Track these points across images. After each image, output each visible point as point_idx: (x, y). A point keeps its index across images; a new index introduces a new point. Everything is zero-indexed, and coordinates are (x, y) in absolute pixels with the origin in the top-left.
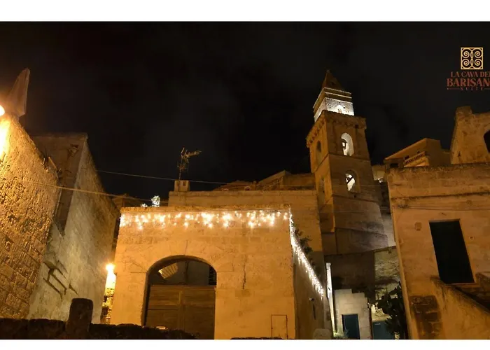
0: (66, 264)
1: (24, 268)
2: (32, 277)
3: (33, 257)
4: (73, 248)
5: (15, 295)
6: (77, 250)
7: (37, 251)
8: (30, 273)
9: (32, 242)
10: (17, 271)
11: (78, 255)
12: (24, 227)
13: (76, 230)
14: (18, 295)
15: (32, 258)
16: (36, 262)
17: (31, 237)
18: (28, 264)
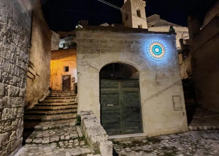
0: (34, 63)
1: (14, 79)
2: (23, 83)
3: (21, 66)
4: (36, 53)
5: (11, 107)
6: (38, 54)
7: (23, 61)
8: (21, 81)
9: (18, 53)
10: (8, 84)
11: (39, 57)
12: (7, 38)
13: (36, 43)
14: (13, 106)
15: (20, 68)
16: (24, 70)
17: (16, 49)
18: (18, 75)
